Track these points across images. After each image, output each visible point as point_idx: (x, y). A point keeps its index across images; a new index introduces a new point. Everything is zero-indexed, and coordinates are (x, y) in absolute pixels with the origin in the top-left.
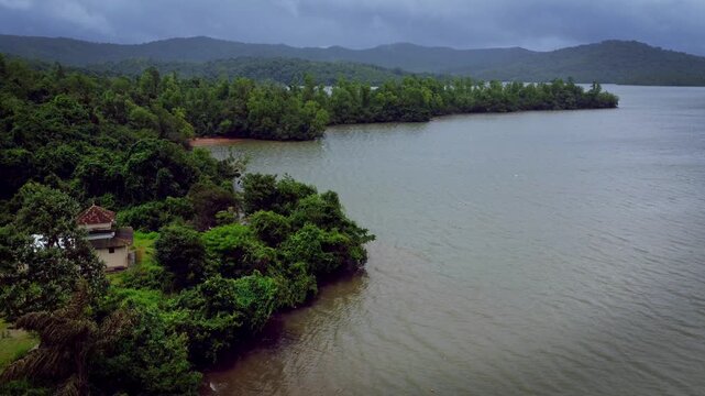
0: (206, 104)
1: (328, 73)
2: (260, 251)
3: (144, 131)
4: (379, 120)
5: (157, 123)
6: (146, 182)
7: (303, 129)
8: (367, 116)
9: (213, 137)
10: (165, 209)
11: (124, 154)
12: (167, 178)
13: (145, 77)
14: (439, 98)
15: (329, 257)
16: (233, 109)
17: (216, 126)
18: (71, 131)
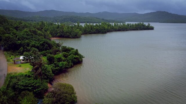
0: (54, 30)
1: (85, 20)
2: (63, 58)
3: (41, 37)
4: (94, 33)
5: (43, 35)
6: (43, 47)
7: (76, 36)
8: (92, 32)
9: (55, 37)
10: (47, 52)
11: (39, 42)
12: (47, 46)
13: (40, 23)
14: (109, 28)
15: (75, 60)
16: (60, 31)
17: (56, 35)
18: (28, 37)
